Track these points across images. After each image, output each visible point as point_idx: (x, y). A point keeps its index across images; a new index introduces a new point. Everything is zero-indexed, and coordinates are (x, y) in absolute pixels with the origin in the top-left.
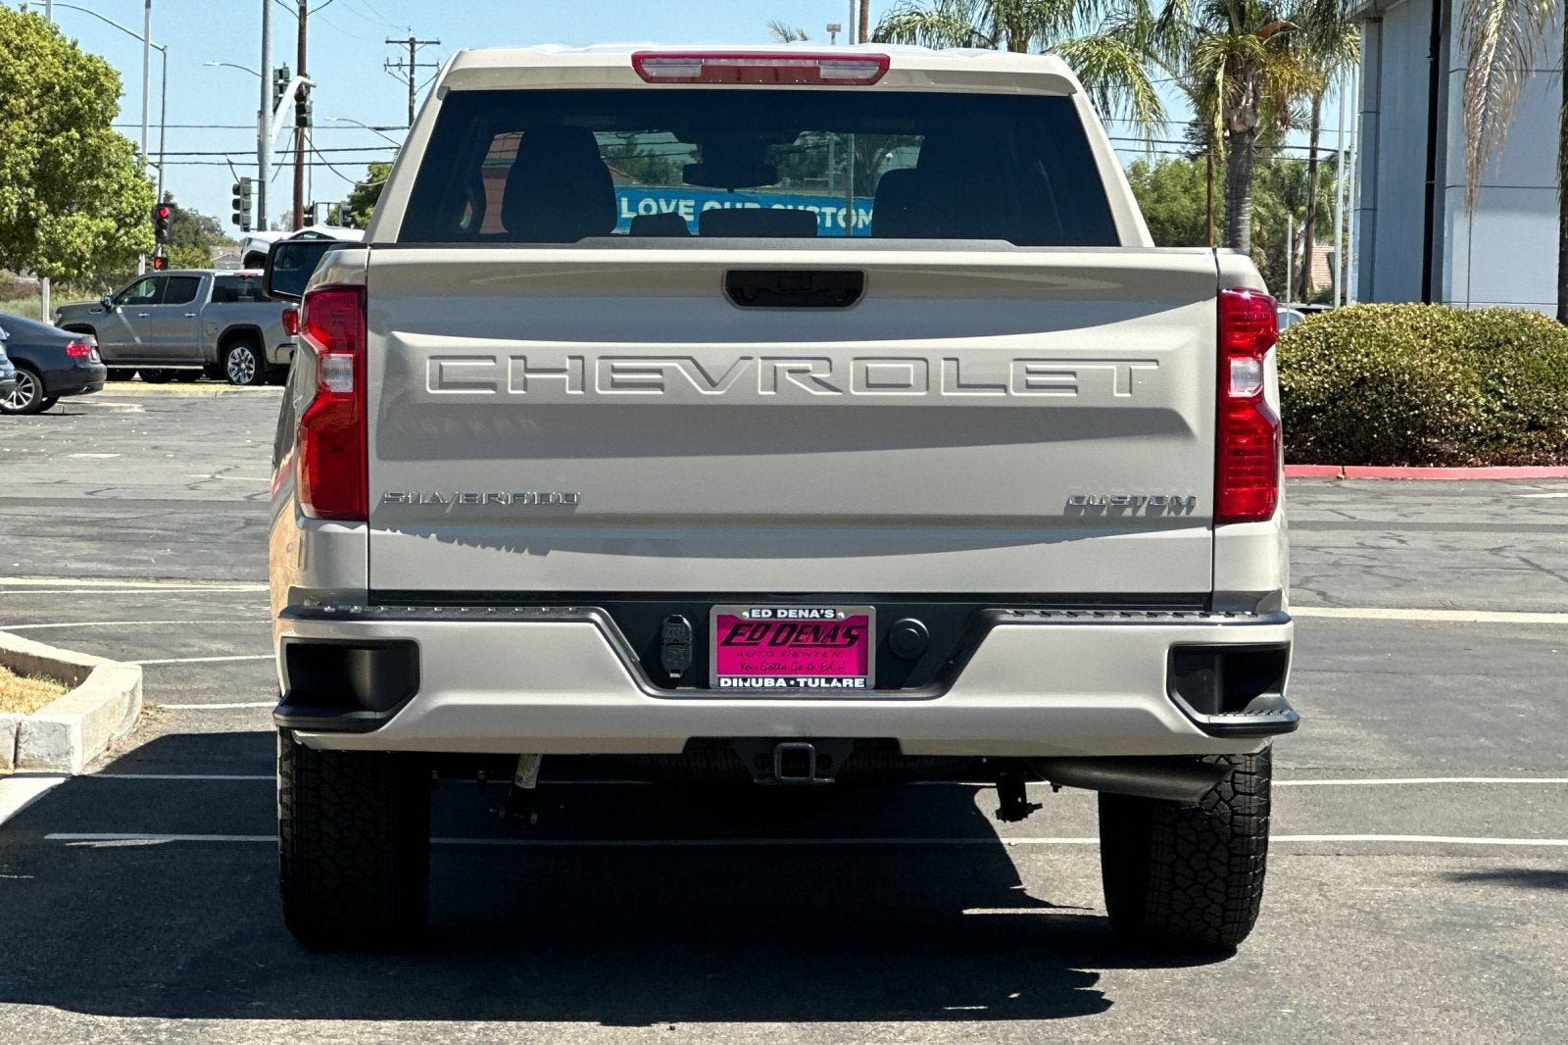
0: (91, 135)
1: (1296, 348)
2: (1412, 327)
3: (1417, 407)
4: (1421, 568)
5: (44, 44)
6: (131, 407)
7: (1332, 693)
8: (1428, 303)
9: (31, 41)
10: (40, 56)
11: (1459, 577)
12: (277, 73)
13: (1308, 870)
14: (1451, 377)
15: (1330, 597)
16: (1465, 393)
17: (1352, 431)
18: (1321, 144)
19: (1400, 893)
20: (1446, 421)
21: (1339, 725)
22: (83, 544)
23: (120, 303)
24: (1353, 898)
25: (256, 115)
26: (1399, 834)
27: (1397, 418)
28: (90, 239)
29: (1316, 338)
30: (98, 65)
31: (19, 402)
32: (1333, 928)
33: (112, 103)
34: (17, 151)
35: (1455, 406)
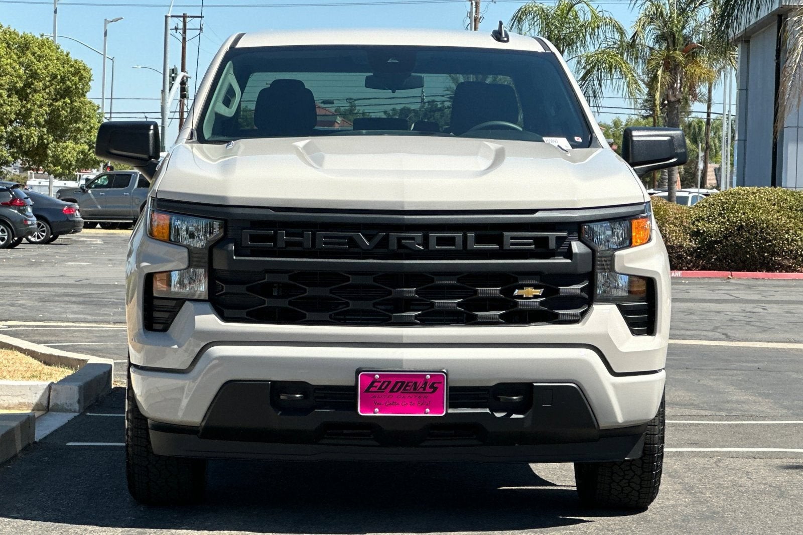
0: (76, 101)
1: (706, 210)
2: (767, 199)
3: (770, 241)
4: (776, 323)
5: (52, 54)
6: (96, 241)
7: (740, 380)
8: (775, 187)
9: (46, 52)
10: (50, 60)
11: (796, 327)
12: (171, 71)
13: (739, 466)
14: (788, 226)
15: (729, 336)
16: (795, 234)
17: (736, 254)
18: (712, 110)
19: (791, 477)
20: (785, 248)
21: (746, 395)
22: (75, 306)
23: (90, 188)
24: (765, 479)
25: (160, 92)
26: (786, 448)
27: (760, 247)
28: (75, 155)
29: (717, 205)
30: (80, 65)
31: (39, 237)
32: (756, 494)
33: (87, 84)
34: (38, 110)
35: (790, 240)
